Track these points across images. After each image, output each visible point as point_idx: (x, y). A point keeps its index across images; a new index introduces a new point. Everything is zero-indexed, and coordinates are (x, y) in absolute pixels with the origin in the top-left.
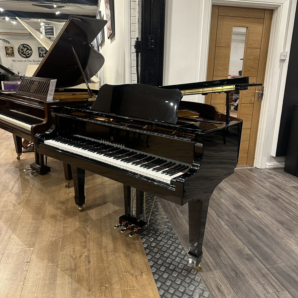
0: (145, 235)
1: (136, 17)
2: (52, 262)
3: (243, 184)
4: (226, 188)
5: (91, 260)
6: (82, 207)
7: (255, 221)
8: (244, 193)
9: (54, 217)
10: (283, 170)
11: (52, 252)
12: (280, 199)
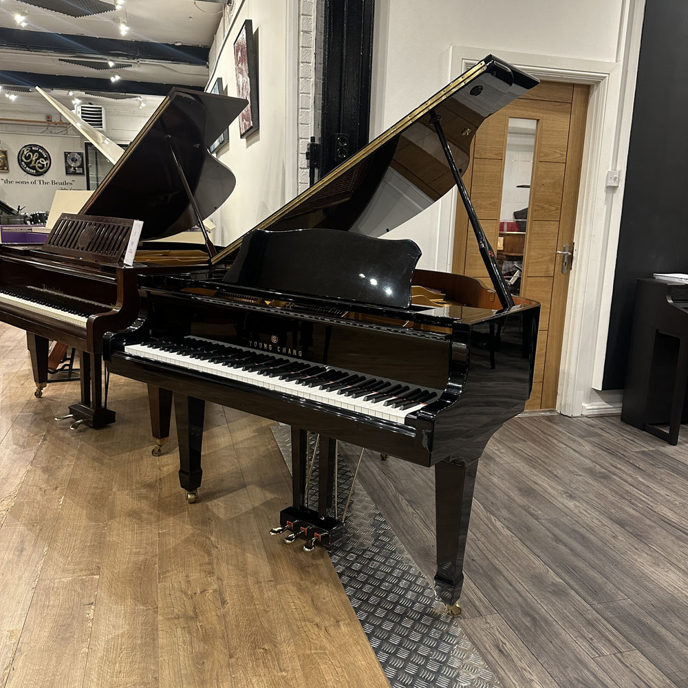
0: (337, 549)
1: (309, 94)
2: (144, 604)
3: (536, 447)
4: (500, 454)
5: (228, 598)
6: (195, 494)
7: (565, 520)
8: (540, 465)
9: (134, 514)
10: (619, 420)
11: (141, 584)
12: (615, 477)
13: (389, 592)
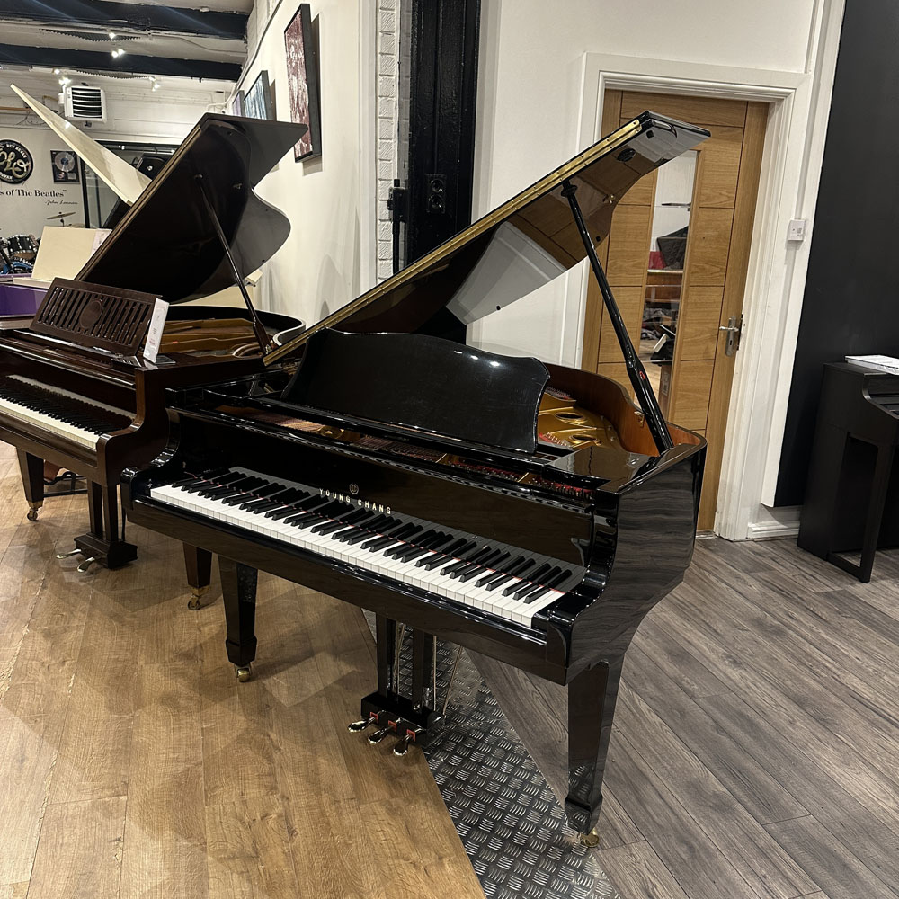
0: (436, 749)
1: (391, 118)
2: (188, 838)
3: (689, 588)
5: (297, 826)
6: (247, 669)
7: (728, 698)
8: (695, 615)
10: (794, 545)
11: (182, 807)
12: (791, 632)
13: (505, 812)
